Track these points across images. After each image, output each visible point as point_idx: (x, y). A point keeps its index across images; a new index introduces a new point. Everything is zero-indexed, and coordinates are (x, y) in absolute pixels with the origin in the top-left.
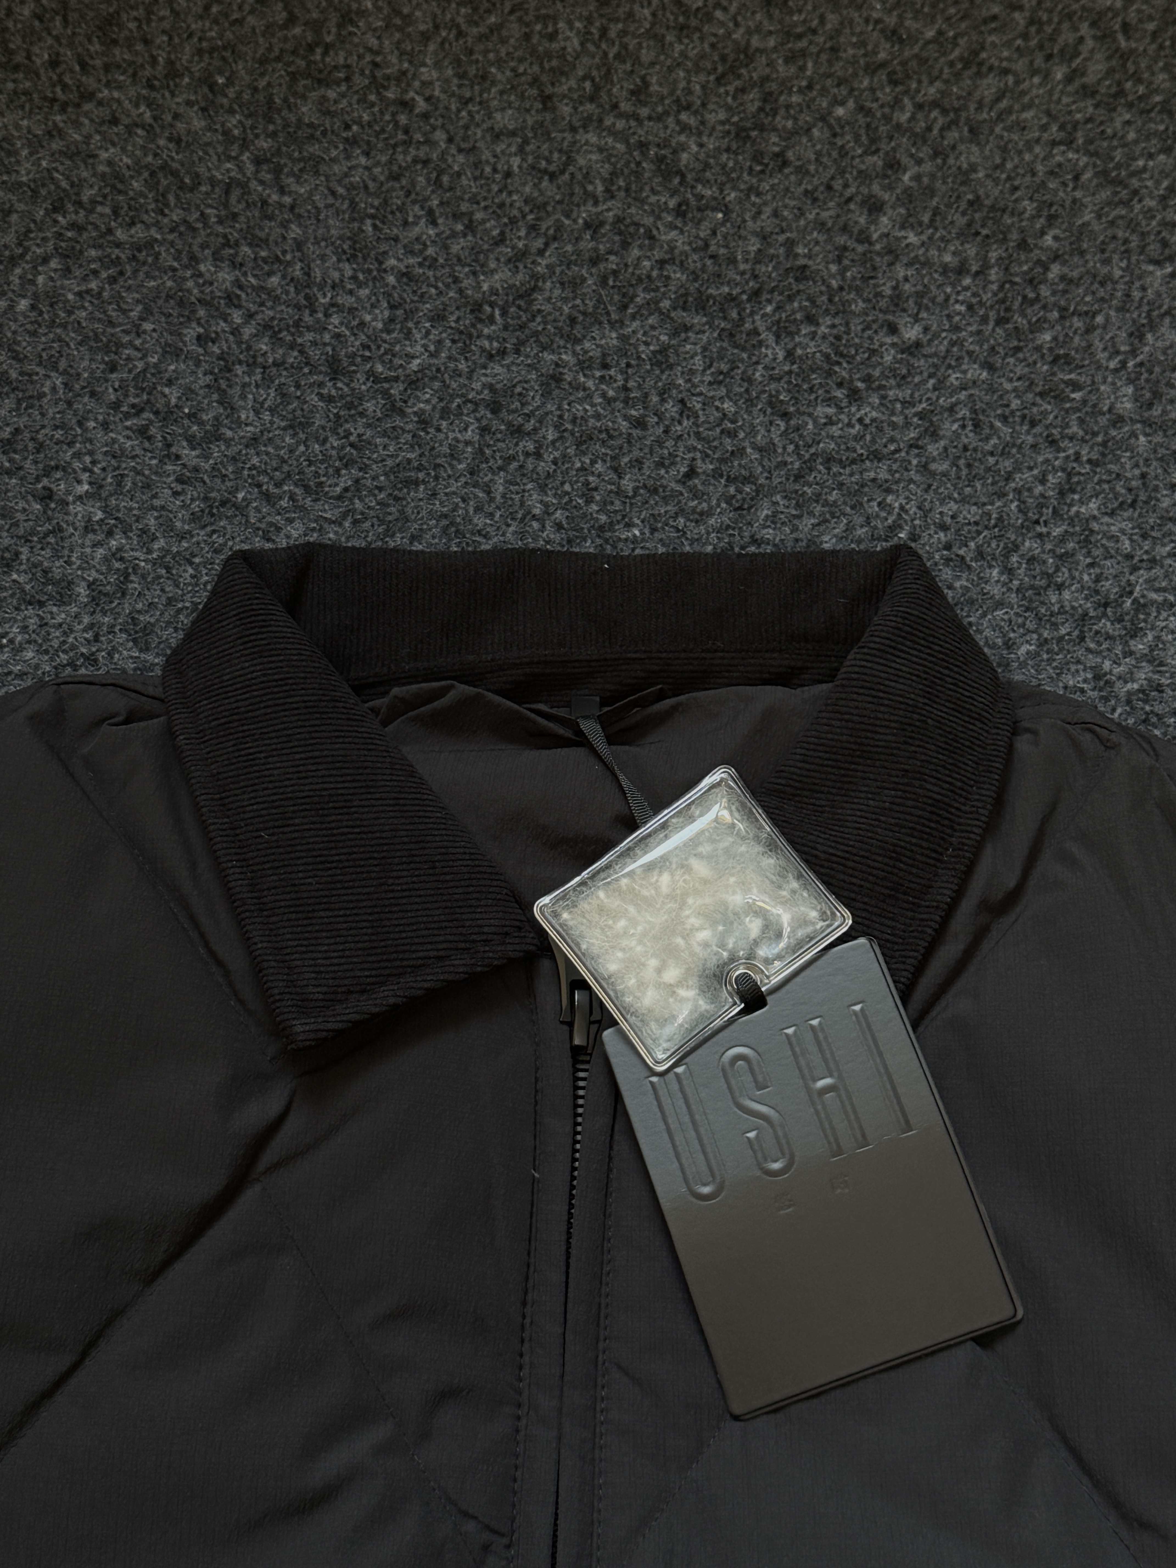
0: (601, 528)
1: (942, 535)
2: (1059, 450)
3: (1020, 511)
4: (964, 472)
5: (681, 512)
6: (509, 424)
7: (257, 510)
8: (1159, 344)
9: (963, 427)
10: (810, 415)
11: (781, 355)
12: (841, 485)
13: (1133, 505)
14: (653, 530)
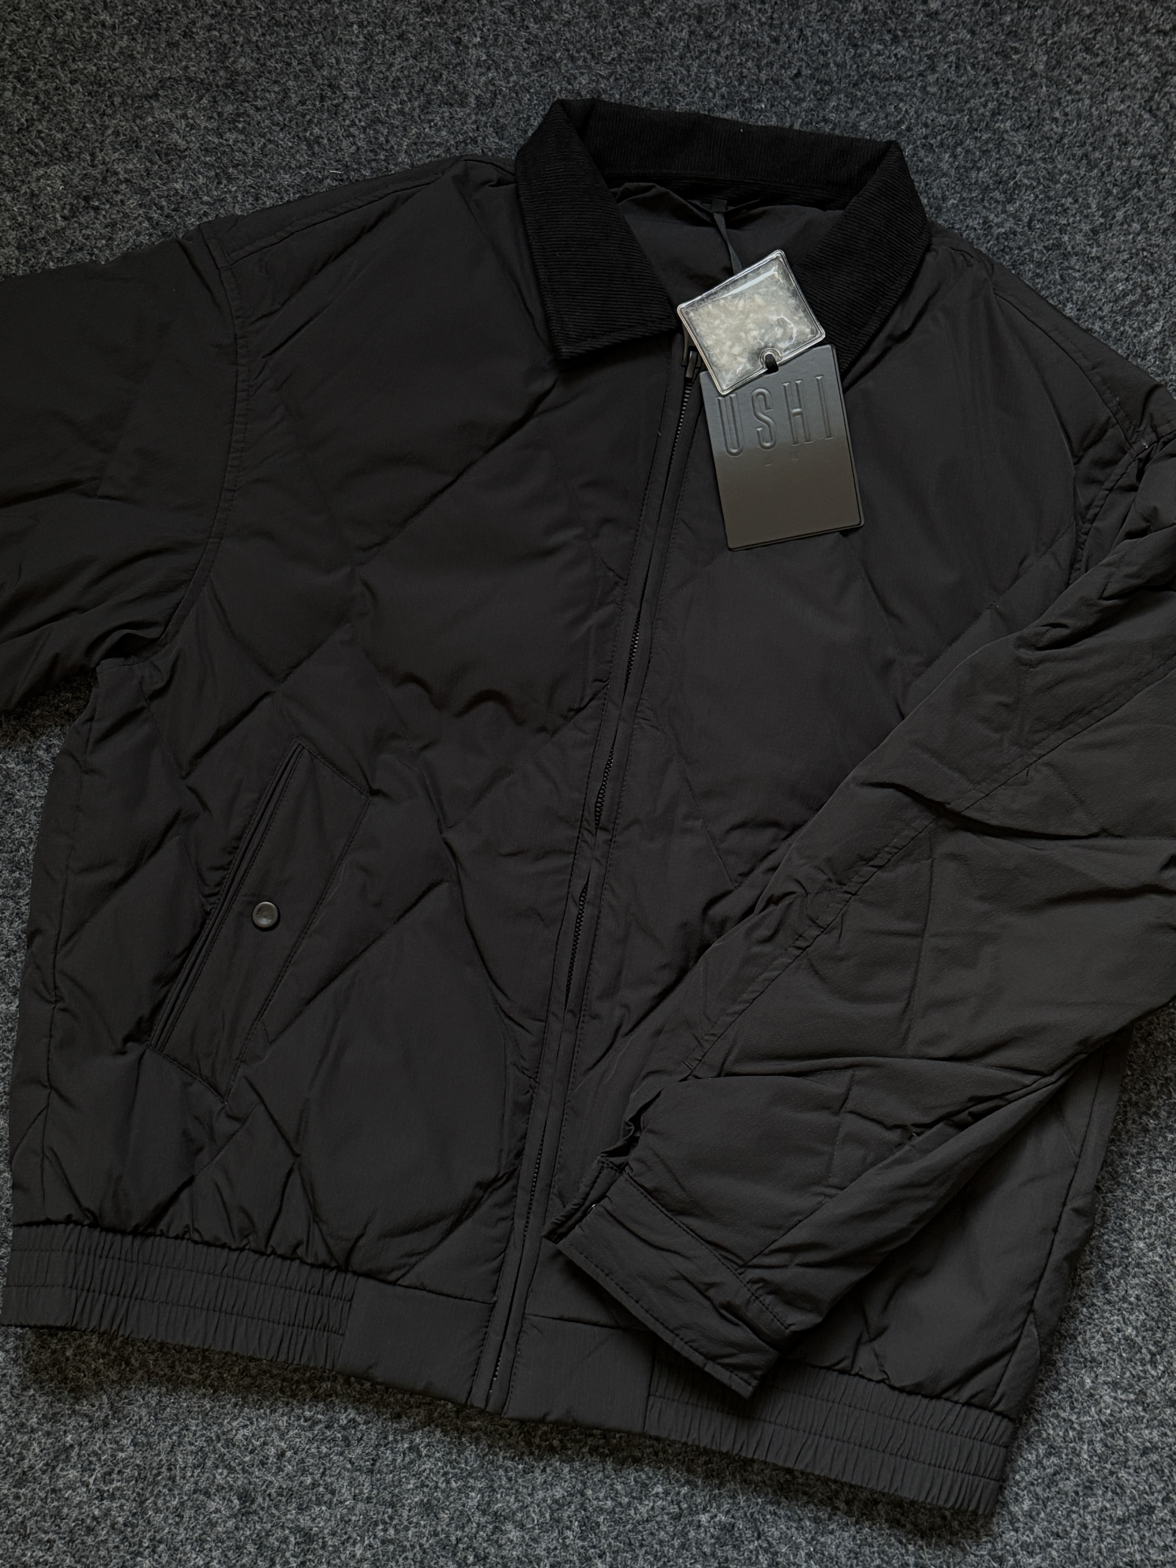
0: (745, 101)
1: (924, 130)
2: (998, 89)
3: (969, 122)
4: (944, 94)
5: (789, 97)
6: (705, 31)
7: (566, 65)
8: (1069, 32)
9: (950, 67)
10: (869, 48)
11: (860, 8)
12: (877, 93)
13: (1029, 127)
14: (772, 106)
